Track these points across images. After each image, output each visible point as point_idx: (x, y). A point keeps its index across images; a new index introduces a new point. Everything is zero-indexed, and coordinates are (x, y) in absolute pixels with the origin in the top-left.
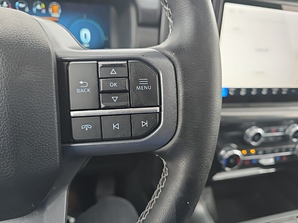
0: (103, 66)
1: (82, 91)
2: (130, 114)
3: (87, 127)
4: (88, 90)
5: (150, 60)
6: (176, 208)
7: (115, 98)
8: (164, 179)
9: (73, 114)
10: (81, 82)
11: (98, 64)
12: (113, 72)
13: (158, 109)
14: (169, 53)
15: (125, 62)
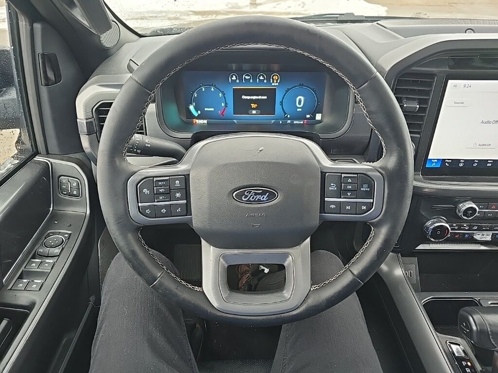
0: (345, 177)
1: (332, 189)
2: (357, 202)
3: (333, 206)
4: (336, 189)
5: (369, 173)
6: (378, 252)
7: (349, 194)
8: (371, 237)
9: (326, 199)
10: (332, 184)
11: (341, 176)
12: (350, 180)
13: (372, 200)
14: (380, 170)
15: (356, 175)
